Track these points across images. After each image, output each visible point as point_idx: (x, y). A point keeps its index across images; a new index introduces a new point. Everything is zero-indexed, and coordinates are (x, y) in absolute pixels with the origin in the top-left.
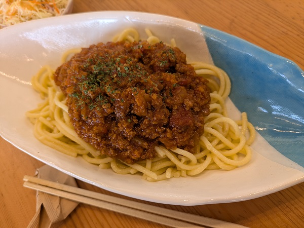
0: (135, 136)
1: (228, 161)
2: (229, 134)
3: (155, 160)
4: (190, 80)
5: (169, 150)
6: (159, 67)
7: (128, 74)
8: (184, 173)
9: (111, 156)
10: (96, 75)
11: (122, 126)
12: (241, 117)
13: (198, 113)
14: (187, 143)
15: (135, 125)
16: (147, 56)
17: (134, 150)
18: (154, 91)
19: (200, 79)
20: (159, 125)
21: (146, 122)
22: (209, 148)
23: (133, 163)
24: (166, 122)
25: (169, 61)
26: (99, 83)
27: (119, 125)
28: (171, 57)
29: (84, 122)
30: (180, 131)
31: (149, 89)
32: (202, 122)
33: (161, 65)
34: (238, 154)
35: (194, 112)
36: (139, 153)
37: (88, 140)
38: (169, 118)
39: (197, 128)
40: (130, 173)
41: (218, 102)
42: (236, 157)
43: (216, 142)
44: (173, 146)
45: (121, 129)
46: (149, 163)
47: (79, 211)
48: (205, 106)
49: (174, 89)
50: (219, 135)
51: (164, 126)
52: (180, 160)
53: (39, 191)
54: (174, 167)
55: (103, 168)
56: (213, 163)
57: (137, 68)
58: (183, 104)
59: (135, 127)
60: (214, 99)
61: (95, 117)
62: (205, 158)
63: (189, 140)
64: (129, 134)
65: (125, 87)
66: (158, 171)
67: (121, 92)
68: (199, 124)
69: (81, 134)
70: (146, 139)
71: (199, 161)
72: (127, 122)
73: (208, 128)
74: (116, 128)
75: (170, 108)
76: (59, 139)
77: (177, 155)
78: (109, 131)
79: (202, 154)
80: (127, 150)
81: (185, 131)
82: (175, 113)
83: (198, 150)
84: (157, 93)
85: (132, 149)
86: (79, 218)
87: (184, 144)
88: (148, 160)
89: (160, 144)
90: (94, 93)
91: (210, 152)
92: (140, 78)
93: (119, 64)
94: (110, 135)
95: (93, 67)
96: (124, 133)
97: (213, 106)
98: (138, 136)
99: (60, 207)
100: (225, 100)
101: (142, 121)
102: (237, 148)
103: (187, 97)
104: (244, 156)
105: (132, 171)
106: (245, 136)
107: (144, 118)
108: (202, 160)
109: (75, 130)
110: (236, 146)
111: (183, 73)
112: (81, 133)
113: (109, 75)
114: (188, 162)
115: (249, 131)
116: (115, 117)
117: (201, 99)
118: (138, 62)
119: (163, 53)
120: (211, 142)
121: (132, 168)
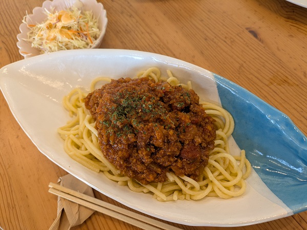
0: (152, 163)
1: (226, 191)
2: (229, 168)
3: (165, 183)
4: (201, 120)
5: (178, 177)
6: (177, 107)
7: (151, 111)
8: (188, 197)
9: (130, 177)
10: (124, 108)
11: (142, 153)
12: (241, 153)
13: (204, 148)
14: (193, 173)
15: (152, 154)
16: (168, 96)
17: (150, 174)
18: (171, 128)
19: (208, 119)
20: (172, 156)
21: (162, 152)
22: (211, 179)
23: (146, 184)
24: (178, 154)
25: (185, 103)
26: (126, 115)
27: (140, 152)
28: (188, 99)
29: (111, 146)
30: (188, 162)
31: (167, 125)
32: (207, 156)
33: (178, 106)
34: (235, 186)
35: (201, 146)
36: (153, 177)
37: (112, 161)
38: (181, 150)
39: (203, 161)
40: (143, 192)
41: (222, 139)
42: (232, 189)
43: (216, 173)
44: (181, 174)
45: (141, 155)
46: (160, 185)
47: (93, 219)
48: (212, 143)
49: (187, 127)
50: (220, 168)
51: (176, 157)
52: (186, 186)
53: (61, 197)
54: (180, 191)
55: (121, 185)
56: (213, 191)
57: (158, 106)
58: (193, 140)
59: (152, 155)
60: (219, 136)
61: (121, 144)
62: (207, 186)
63: (195, 171)
64: (147, 160)
65: (148, 121)
66: (167, 192)
67: (145, 125)
68: (205, 158)
69: (107, 156)
70: (160, 166)
71: (201, 188)
72: (146, 150)
73: (211, 161)
74: (136, 154)
75: (182, 142)
76: (85, 156)
77: (183, 181)
78: (130, 156)
79: (205, 182)
80: (143, 173)
81: (193, 163)
82: (186, 147)
83: (202, 179)
84: (173, 130)
85: (148, 173)
86: (93, 224)
87: (191, 173)
88: (159, 183)
89: (171, 170)
90: (122, 124)
91: (211, 181)
92: (161, 115)
93: (144, 101)
94: (131, 159)
95: (123, 101)
96: (143, 159)
97: (217, 142)
98: (154, 163)
99: (78, 213)
100: (228, 138)
101: (158, 150)
102: (234, 181)
103: (197, 135)
104: (240, 188)
105: (145, 191)
106: (242, 171)
107: (161, 148)
108: (204, 188)
109: (103, 152)
110: (234, 179)
111: (196, 113)
112: (107, 154)
113: (135, 109)
114: (192, 188)
115: (246, 167)
116: (136, 145)
117: (209, 136)
118: (159, 100)
119: (181, 96)
120: (212, 172)
121: (145, 188)
